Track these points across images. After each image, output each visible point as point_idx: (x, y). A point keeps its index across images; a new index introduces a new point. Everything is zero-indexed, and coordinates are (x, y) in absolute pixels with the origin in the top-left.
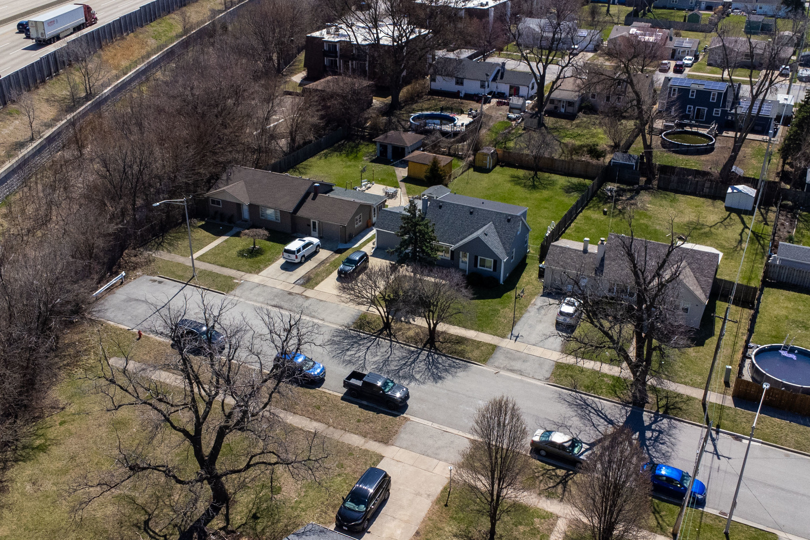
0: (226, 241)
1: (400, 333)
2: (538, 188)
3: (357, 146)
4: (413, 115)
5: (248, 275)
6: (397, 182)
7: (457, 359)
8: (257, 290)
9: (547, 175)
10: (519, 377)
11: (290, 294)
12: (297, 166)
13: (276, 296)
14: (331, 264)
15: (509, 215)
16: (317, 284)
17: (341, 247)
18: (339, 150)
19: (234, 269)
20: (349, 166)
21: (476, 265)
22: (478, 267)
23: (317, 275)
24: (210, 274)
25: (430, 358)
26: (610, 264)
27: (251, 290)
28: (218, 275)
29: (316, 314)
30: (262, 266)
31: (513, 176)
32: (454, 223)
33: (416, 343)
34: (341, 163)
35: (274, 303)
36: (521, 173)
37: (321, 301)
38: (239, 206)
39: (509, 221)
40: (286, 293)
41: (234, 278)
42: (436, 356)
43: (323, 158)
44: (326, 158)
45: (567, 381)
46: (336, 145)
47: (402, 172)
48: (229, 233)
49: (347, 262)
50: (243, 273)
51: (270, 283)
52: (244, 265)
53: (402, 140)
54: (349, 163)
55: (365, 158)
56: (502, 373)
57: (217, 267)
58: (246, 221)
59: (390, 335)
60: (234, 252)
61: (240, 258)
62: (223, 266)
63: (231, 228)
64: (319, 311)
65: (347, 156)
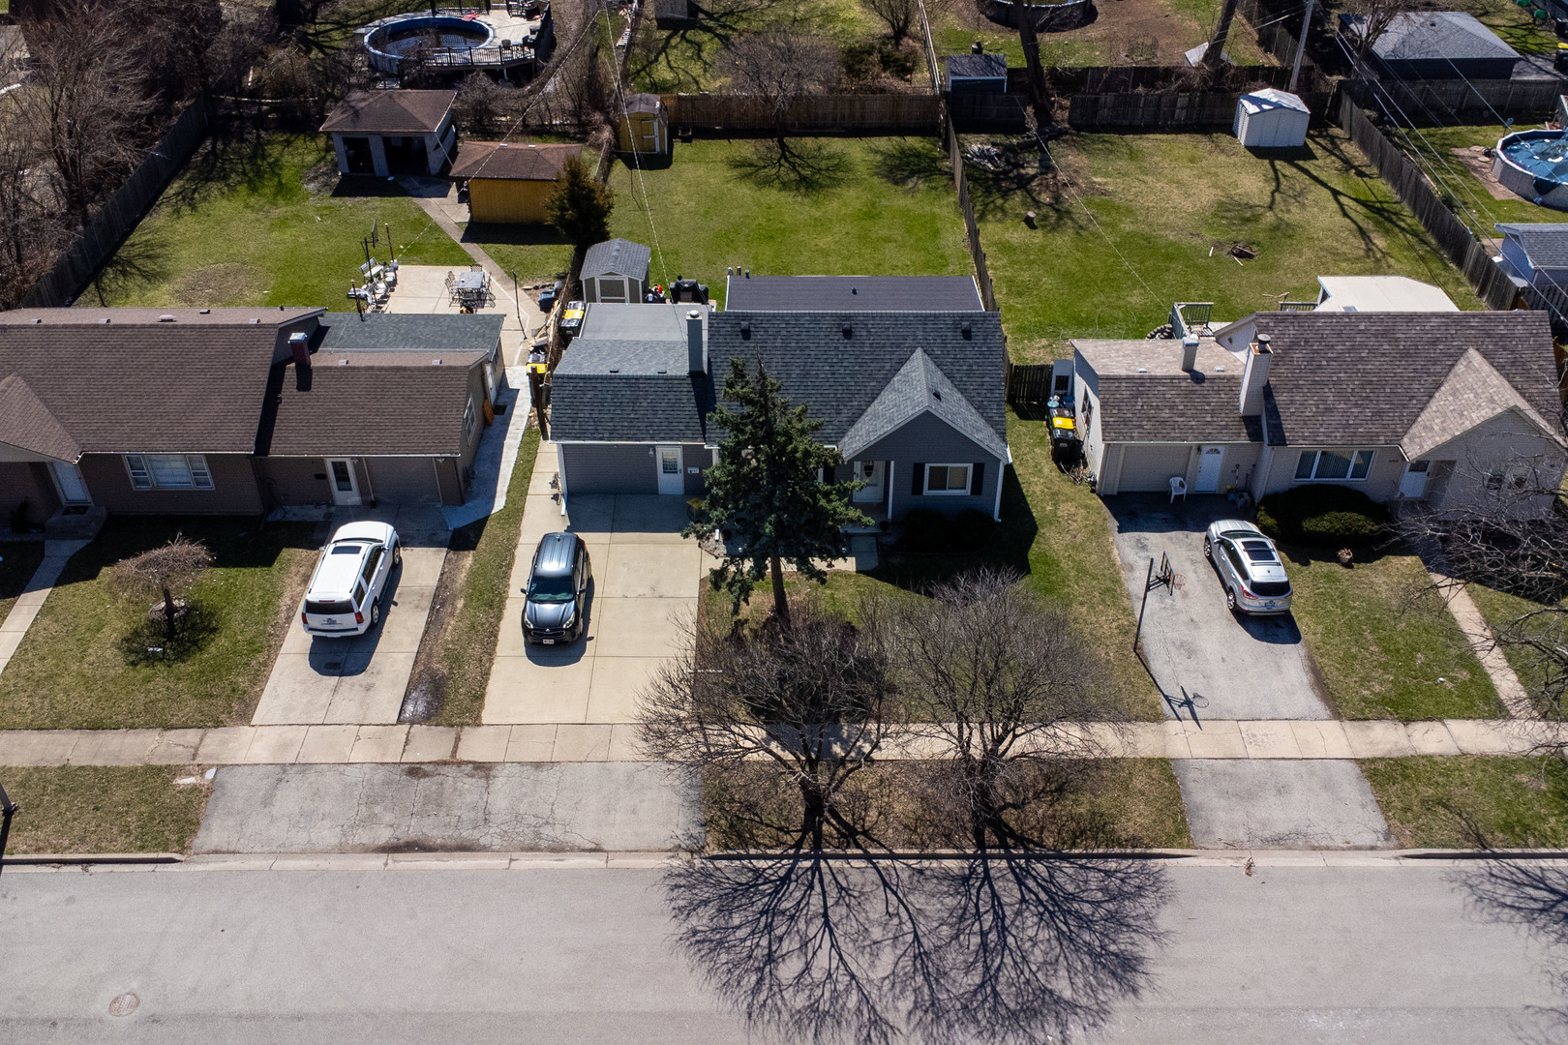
0: (46, 610)
1: (873, 814)
2: (822, 186)
3: (259, 151)
4: (367, 33)
5: (214, 737)
6: (454, 246)
7: (1105, 857)
8: (290, 798)
9: (809, 142)
10: (1314, 861)
11: (415, 771)
12: (122, 253)
13: (371, 801)
14: (469, 598)
15: (962, 317)
16: (479, 697)
17: (458, 519)
18: (213, 172)
19: (148, 726)
20: (282, 223)
21: (917, 488)
22: (926, 491)
23: (455, 659)
24: (68, 780)
25: (1031, 883)
26: (1292, 402)
27: (267, 802)
28: (105, 777)
29: (558, 833)
30: (243, 682)
31: (736, 164)
32: (806, 375)
33: (949, 841)
34: (250, 215)
35: (384, 836)
36: (745, 149)
37: (538, 765)
38: (41, 471)
39: (967, 334)
40: (398, 775)
41: (175, 771)
42: (1040, 868)
43: (185, 210)
44: (194, 208)
45: (1444, 825)
46: (197, 159)
47: (449, 212)
48: (40, 573)
49: (537, 591)
50: (191, 736)
51: (316, 747)
52: (175, 698)
53: (405, 116)
54: (276, 213)
55: (311, 186)
56: (1262, 861)
57: (75, 736)
58: (79, 508)
59: (850, 834)
60: (105, 652)
61: (144, 671)
62: (96, 726)
63: (36, 554)
64: (560, 813)
65: (254, 189)
